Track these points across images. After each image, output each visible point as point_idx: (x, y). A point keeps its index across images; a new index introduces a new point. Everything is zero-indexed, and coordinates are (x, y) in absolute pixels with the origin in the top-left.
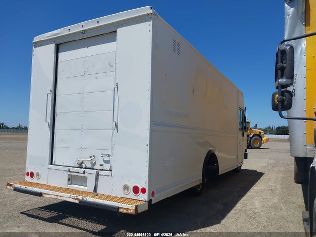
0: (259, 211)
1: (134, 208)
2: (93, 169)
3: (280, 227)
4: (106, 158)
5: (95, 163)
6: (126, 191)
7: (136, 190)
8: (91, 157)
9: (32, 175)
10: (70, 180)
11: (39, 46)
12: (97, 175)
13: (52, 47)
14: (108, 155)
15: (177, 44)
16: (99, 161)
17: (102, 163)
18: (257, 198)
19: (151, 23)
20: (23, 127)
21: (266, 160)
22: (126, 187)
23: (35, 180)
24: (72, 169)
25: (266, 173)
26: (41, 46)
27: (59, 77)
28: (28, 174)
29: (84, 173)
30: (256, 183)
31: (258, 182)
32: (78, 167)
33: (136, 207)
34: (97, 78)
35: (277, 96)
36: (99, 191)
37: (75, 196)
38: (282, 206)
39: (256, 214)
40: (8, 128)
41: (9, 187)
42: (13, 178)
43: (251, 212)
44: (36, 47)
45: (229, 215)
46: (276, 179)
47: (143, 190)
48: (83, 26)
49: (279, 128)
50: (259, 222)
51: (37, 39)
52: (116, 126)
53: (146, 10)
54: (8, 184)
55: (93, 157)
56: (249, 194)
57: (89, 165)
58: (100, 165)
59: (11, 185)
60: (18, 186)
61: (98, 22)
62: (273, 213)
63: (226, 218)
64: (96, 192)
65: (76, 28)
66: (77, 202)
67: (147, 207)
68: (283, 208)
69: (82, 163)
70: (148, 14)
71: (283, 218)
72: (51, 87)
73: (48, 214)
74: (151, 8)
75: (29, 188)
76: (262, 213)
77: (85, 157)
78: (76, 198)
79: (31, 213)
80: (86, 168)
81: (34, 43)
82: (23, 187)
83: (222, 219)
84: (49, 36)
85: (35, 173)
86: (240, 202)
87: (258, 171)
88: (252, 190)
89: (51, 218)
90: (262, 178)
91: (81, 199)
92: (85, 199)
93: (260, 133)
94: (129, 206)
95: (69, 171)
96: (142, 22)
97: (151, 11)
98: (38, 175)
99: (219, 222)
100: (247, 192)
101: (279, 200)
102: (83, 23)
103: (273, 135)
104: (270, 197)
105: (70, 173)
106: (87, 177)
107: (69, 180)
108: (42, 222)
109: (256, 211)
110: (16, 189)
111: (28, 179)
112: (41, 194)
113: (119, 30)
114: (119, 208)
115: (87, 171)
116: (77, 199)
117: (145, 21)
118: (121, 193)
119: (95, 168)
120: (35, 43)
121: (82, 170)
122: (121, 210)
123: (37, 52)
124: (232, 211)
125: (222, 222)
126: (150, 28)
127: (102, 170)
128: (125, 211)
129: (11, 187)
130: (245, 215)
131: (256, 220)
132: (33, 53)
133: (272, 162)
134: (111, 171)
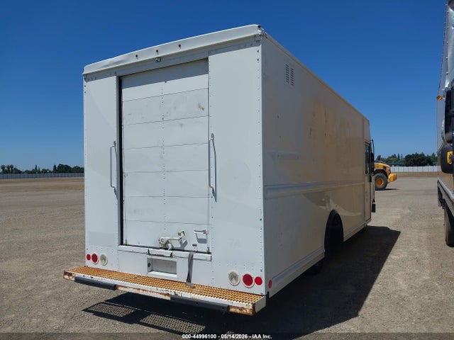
0: (406, 294)
1: (251, 307)
2: (184, 251)
3: (441, 319)
4: (202, 236)
5: (186, 243)
6: (234, 281)
7: (248, 280)
8: (179, 234)
9: (95, 258)
10: (151, 265)
11: (92, 80)
12: (191, 259)
13: (113, 80)
14: (204, 232)
15: (290, 70)
16: (192, 240)
17: (196, 242)
18: (399, 273)
19: (259, 48)
20: (41, 170)
21: (398, 209)
22: (233, 277)
23: (99, 265)
24: (152, 251)
25: (402, 231)
26: (96, 79)
27: (124, 123)
28: (88, 257)
29: (171, 256)
30: (393, 250)
31: (394, 247)
32: (161, 248)
33: (254, 305)
34: (181, 125)
35: (450, 153)
36: (194, 281)
37: (164, 290)
38: (437, 284)
39: (403, 300)
40: (20, 172)
41: (66, 277)
42: (55, 254)
43: (396, 297)
44: (89, 81)
45: (367, 302)
46: (419, 240)
47: (259, 281)
48: (157, 51)
49: (408, 157)
50: (410, 311)
51: (88, 69)
52: (214, 193)
53: (252, 30)
54: (66, 273)
55: (182, 235)
56: (386, 267)
57: (177, 245)
58: (194, 245)
59: (70, 275)
60: (80, 275)
61: (180, 46)
62: (426, 297)
63: (363, 307)
64: (190, 282)
65: (147, 54)
66: (168, 298)
67: (265, 302)
68: (439, 287)
69: (168, 242)
70: (255, 36)
71: (442, 303)
72: (115, 138)
73: (122, 311)
74: (259, 27)
75: (97, 278)
76: (411, 298)
77: (170, 235)
78: (165, 292)
79: (97, 309)
80: (173, 249)
81: (84, 75)
82: (88, 277)
83: (359, 309)
84: (107, 66)
85: (99, 256)
86: (377, 281)
87: (391, 228)
88: (388, 260)
89: (127, 316)
90: (398, 240)
91: (173, 294)
92: (180, 295)
93: (385, 167)
94: (243, 305)
95: (149, 254)
96: (245, 47)
97: (259, 32)
98: (104, 258)
99: (356, 315)
100: (383, 264)
101: (430, 275)
102: (156, 47)
103: (400, 167)
104: (417, 272)
105: (150, 257)
106: (175, 263)
107: (149, 265)
108: (118, 323)
109: (403, 294)
110: (78, 280)
111: (90, 263)
112: (114, 287)
113: (211, 58)
114: (229, 307)
115: (175, 253)
116: (168, 294)
117: (251, 46)
118: (227, 285)
119: (185, 249)
120: (86, 75)
121: (168, 253)
122: (232, 310)
123: (90, 87)
124: (370, 296)
125: (360, 313)
126: (259, 56)
127: (197, 252)
128: (238, 311)
129: (71, 277)
130: (389, 302)
131: (406, 309)
132: (85, 89)
133: (407, 211)
134: (209, 253)
